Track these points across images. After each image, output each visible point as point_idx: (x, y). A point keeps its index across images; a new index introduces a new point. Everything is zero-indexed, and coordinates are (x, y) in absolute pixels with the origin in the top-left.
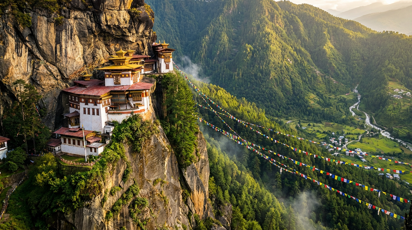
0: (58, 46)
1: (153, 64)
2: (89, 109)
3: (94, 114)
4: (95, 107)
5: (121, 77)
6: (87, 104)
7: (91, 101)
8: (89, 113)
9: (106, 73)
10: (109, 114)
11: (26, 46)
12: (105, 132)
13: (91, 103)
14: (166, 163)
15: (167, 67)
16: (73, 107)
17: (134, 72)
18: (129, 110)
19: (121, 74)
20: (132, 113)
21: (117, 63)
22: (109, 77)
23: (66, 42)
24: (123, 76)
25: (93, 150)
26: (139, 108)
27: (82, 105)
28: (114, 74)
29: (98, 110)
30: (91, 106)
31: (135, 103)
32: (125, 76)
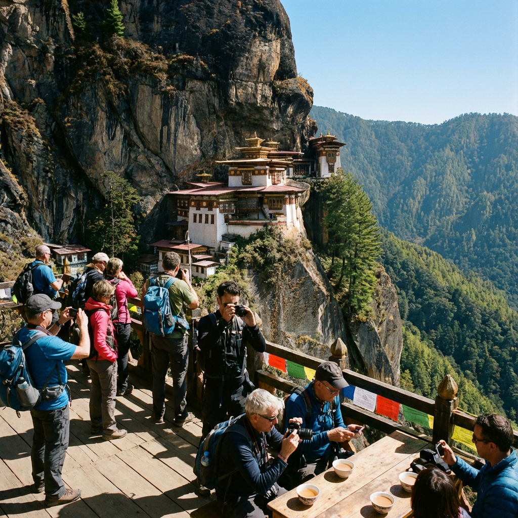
0: (165, 129)
1: (309, 165)
2: (201, 215)
3: (207, 222)
4: (210, 213)
5: (254, 174)
6: (198, 209)
7: (204, 204)
8: (200, 221)
9: (230, 168)
10: (229, 224)
11: (122, 127)
12: (221, 249)
13: (205, 207)
14: (320, 314)
15: (331, 169)
16: (181, 215)
17: (273, 169)
18: (262, 220)
19: (253, 169)
20: (265, 225)
21: (249, 155)
22: (235, 174)
23: (177, 124)
24: (257, 172)
25: (200, 269)
26: (276, 220)
27: (192, 211)
28: (243, 169)
29: (213, 216)
30: (204, 211)
31: (271, 212)
32: (260, 174)
